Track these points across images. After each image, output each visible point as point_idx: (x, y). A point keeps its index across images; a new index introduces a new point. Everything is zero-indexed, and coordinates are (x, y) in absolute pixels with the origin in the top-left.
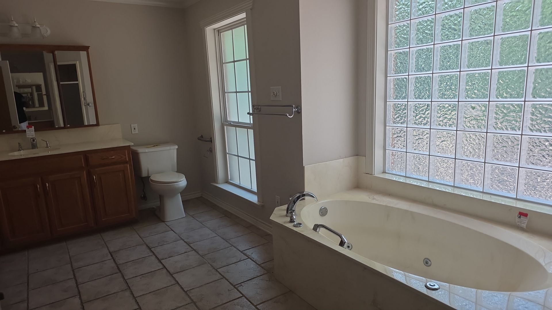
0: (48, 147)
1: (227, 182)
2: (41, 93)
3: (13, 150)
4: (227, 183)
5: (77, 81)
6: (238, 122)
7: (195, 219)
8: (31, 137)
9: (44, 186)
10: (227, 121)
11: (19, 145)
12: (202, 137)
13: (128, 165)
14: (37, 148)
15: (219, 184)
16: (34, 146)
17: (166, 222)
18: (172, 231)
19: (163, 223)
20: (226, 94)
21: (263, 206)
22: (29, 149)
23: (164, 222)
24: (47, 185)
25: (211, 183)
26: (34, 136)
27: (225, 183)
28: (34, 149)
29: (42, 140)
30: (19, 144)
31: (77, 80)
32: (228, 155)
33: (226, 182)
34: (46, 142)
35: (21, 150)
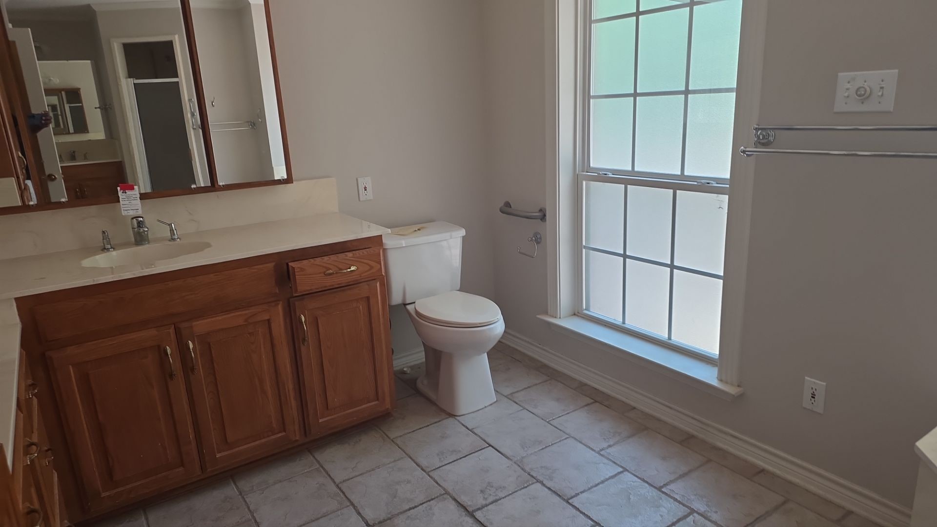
0: (174, 240)
1: (577, 313)
2: (81, 105)
3: (89, 250)
4: (578, 316)
5: (177, 77)
6: (633, 172)
7: (524, 408)
8: (132, 213)
9: (183, 349)
10: (589, 169)
11: (103, 237)
12: (508, 205)
13: (378, 284)
14: (149, 243)
15: (560, 318)
16: (140, 238)
17: (458, 418)
18: (490, 447)
19: (451, 420)
20: (591, 100)
21: (741, 396)
22: (125, 245)
23: (452, 415)
24: (191, 346)
25: (538, 316)
26: (140, 213)
27: (572, 315)
28: (142, 244)
29: (159, 221)
30: (104, 232)
31: (176, 75)
32: (584, 250)
33: (575, 314)
34: (170, 225)
35: (108, 250)
